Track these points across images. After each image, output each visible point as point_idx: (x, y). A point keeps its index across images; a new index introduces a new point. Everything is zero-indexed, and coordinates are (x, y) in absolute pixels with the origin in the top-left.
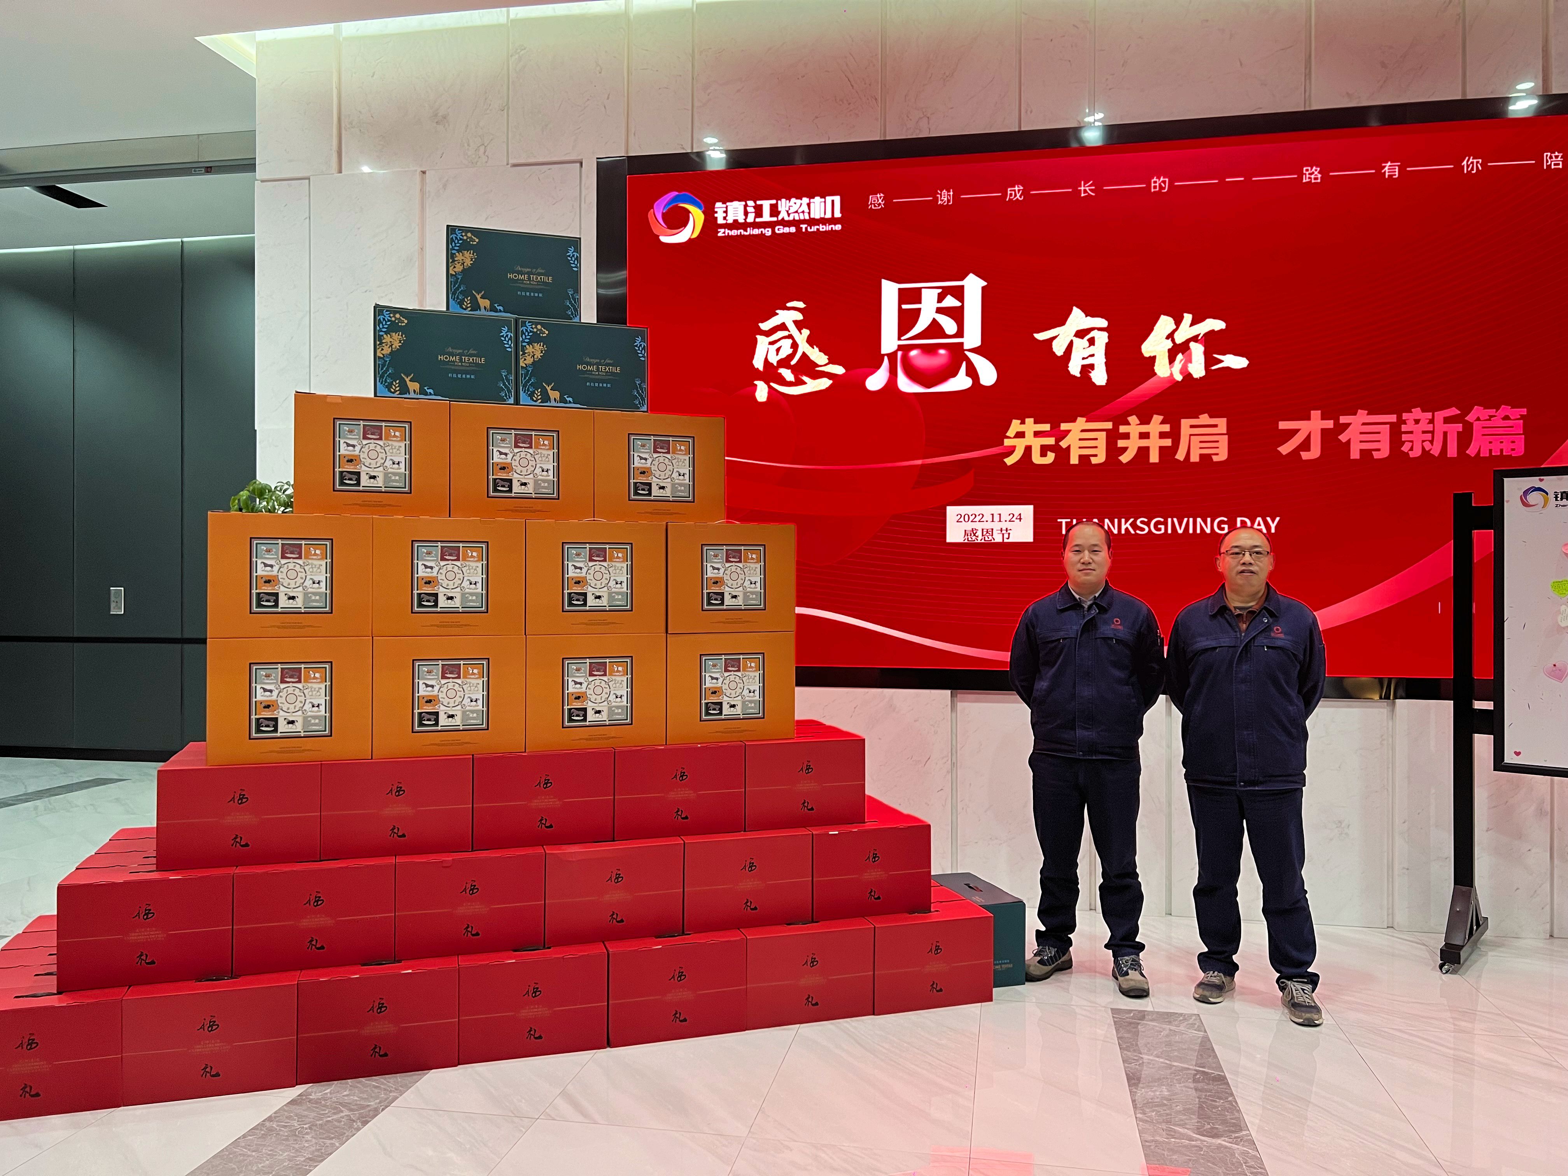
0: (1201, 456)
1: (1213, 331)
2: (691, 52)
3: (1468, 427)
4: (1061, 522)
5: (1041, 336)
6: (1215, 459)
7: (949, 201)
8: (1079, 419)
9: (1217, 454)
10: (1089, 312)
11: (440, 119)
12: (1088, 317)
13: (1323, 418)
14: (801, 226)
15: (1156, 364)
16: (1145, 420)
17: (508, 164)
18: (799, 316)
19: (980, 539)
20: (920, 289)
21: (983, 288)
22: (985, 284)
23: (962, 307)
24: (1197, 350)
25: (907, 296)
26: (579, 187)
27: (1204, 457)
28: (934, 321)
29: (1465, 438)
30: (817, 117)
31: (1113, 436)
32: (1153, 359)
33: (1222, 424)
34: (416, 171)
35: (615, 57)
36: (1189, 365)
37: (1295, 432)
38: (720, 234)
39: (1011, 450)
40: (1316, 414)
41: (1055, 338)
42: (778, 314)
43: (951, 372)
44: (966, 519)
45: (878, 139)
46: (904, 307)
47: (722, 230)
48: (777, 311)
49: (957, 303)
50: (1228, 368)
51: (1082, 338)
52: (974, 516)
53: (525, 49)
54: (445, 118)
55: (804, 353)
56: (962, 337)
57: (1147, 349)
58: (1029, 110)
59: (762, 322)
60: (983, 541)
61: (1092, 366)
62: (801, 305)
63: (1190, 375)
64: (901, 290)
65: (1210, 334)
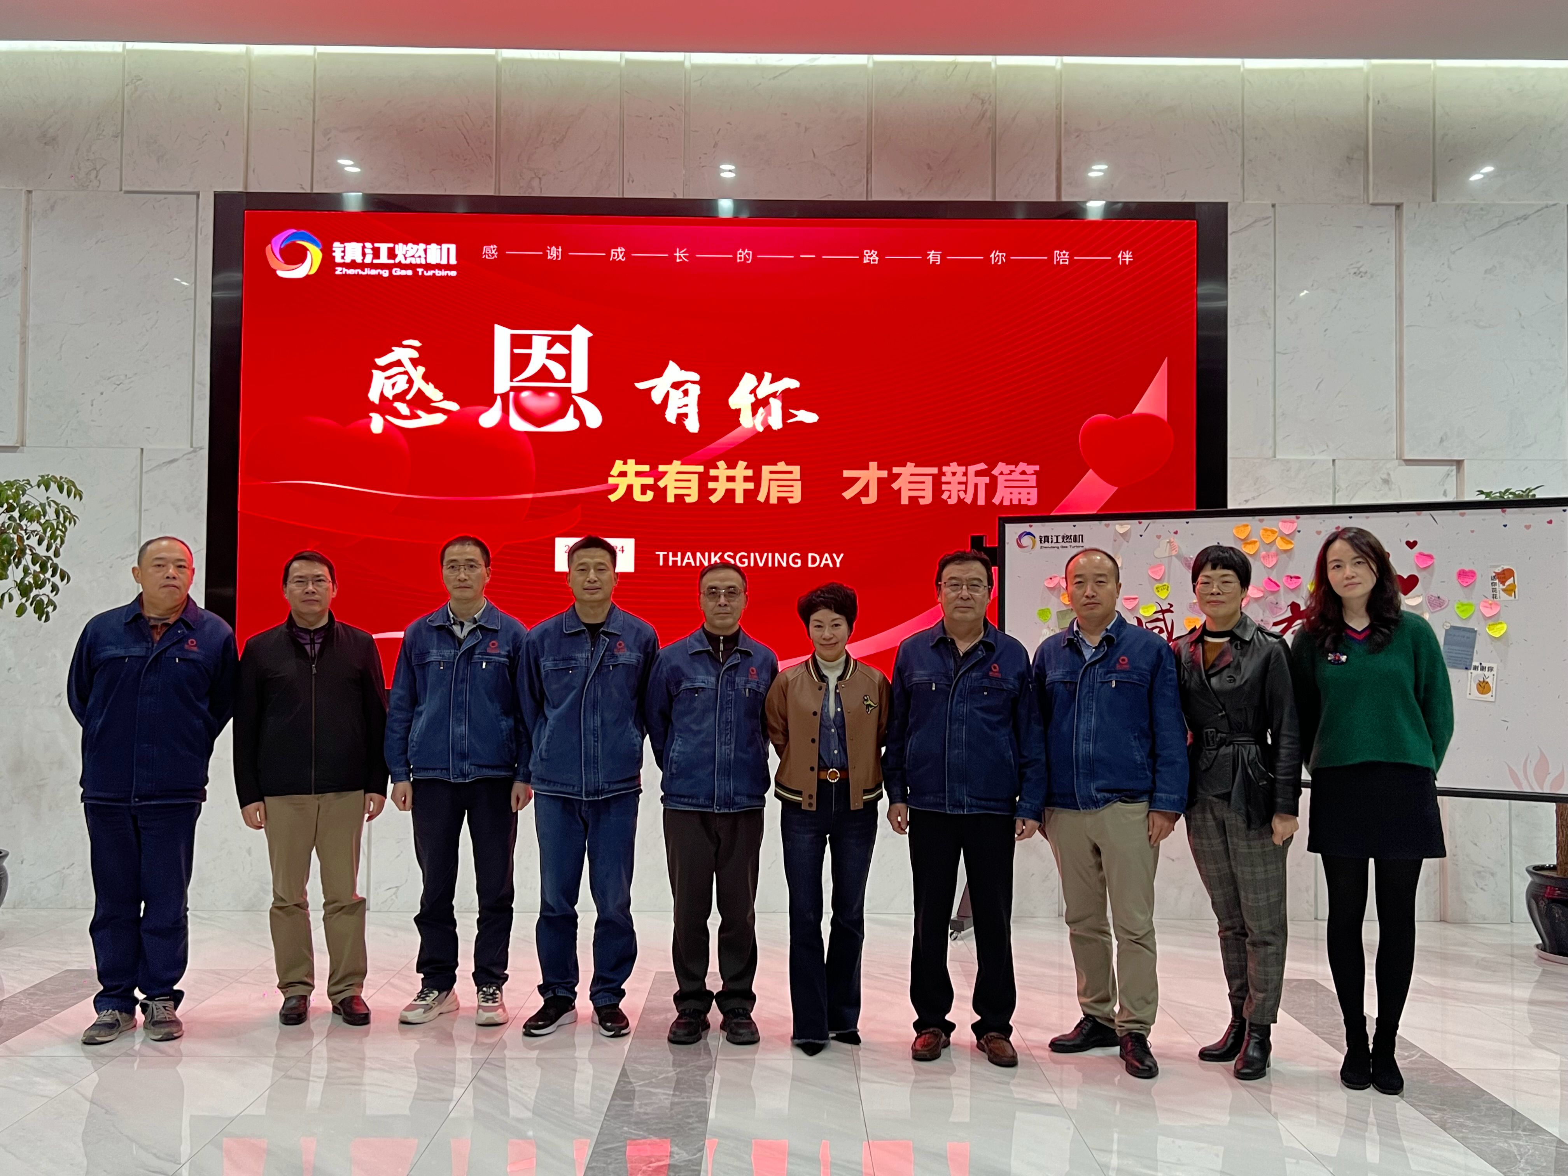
0: (779, 498)
1: (789, 389)
2: (312, 97)
3: (994, 479)
4: (659, 555)
5: (641, 386)
6: (791, 501)
7: (558, 257)
8: (675, 462)
9: (792, 497)
10: (684, 367)
11: (48, 140)
12: (683, 371)
13: (879, 468)
14: (418, 270)
15: (741, 415)
16: (732, 466)
17: (121, 190)
18: (415, 355)
20: (531, 336)
21: (590, 339)
22: (591, 335)
23: (569, 355)
24: (776, 405)
25: (518, 342)
26: (195, 218)
27: (782, 500)
28: (544, 367)
29: (991, 489)
30: (434, 170)
31: (704, 478)
32: (738, 411)
33: (796, 470)
34: (21, 190)
35: (235, 96)
37: (856, 480)
38: (338, 273)
39: (615, 488)
40: (873, 465)
41: (653, 388)
42: (393, 351)
43: (560, 413)
45: (492, 194)
46: (516, 351)
47: (340, 269)
48: (394, 348)
49: (565, 351)
50: (801, 423)
51: (677, 389)
53: (141, 80)
54: (54, 139)
55: (419, 390)
56: (569, 381)
57: (734, 402)
58: (631, 179)
59: (378, 358)
61: (686, 415)
62: (417, 343)
63: (770, 427)
64: (513, 337)
65: (787, 392)
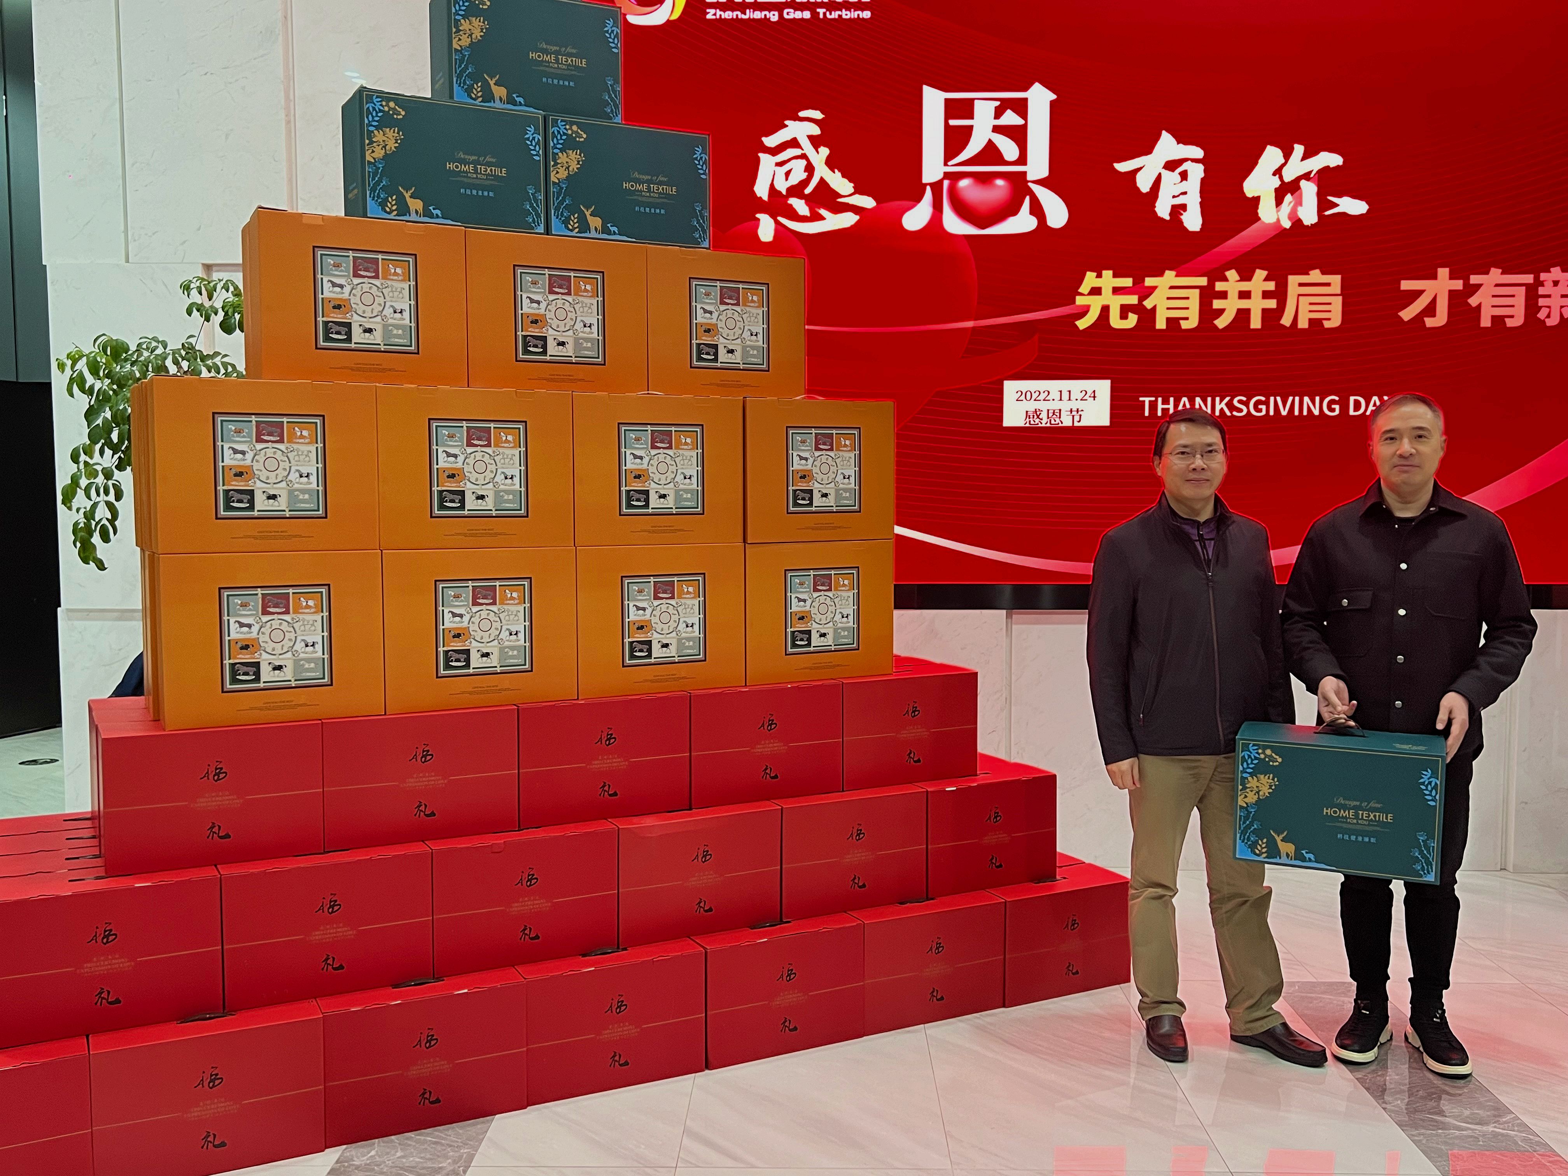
0: (1311, 321)
1: (1328, 166)
4: (1144, 401)
5: (1123, 167)
6: (1327, 325)
8: (1168, 273)
9: (1329, 319)
10: (1181, 139)
12: (1181, 145)
13: (1452, 277)
14: (818, 10)
15: (1260, 206)
16: (1246, 276)
18: (816, 130)
19: (1045, 423)
20: (972, 101)
21: (1052, 102)
22: (1054, 97)
23: (1025, 126)
24: (1309, 189)
25: (954, 109)
27: (1315, 324)
28: (990, 142)
31: (1208, 295)
32: (1256, 200)
33: (1336, 280)
36: (1299, 208)
37: (1418, 293)
38: (709, 16)
39: (1084, 311)
40: (1443, 273)
41: (1139, 169)
42: (786, 126)
43: (1010, 209)
44: (1028, 397)
46: (952, 122)
47: (712, 11)
48: (787, 122)
49: (1017, 121)
50: (1344, 214)
51: (1173, 170)
52: (1037, 393)
55: (822, 179)
56: (1024, 163)
57: (1252, 186)
59: (767, 136)
60: (1048, 425)
61: (1184, 207)
62: (818, 115)
63: (1299, 221)
64: (947, 101)
65: (1325, 171)
